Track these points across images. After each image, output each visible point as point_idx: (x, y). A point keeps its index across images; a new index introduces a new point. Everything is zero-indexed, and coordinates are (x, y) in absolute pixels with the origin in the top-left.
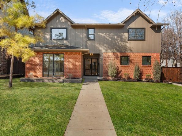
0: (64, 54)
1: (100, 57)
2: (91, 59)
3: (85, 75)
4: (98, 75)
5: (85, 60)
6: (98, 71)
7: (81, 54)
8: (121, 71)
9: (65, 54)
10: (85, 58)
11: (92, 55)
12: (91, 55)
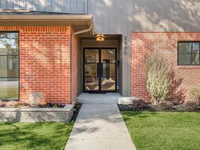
0: (18, 32)
1: (124, 45)
2: (100, 49)
3: (85, 91)
4: (118, 91)
5: (84, 52)
6: (118, 82)
7: (69, 32)
8: (181, 80)
9: (21, 31)
10: (84, 49)
11: (103, 39)
12: (98, 39)
